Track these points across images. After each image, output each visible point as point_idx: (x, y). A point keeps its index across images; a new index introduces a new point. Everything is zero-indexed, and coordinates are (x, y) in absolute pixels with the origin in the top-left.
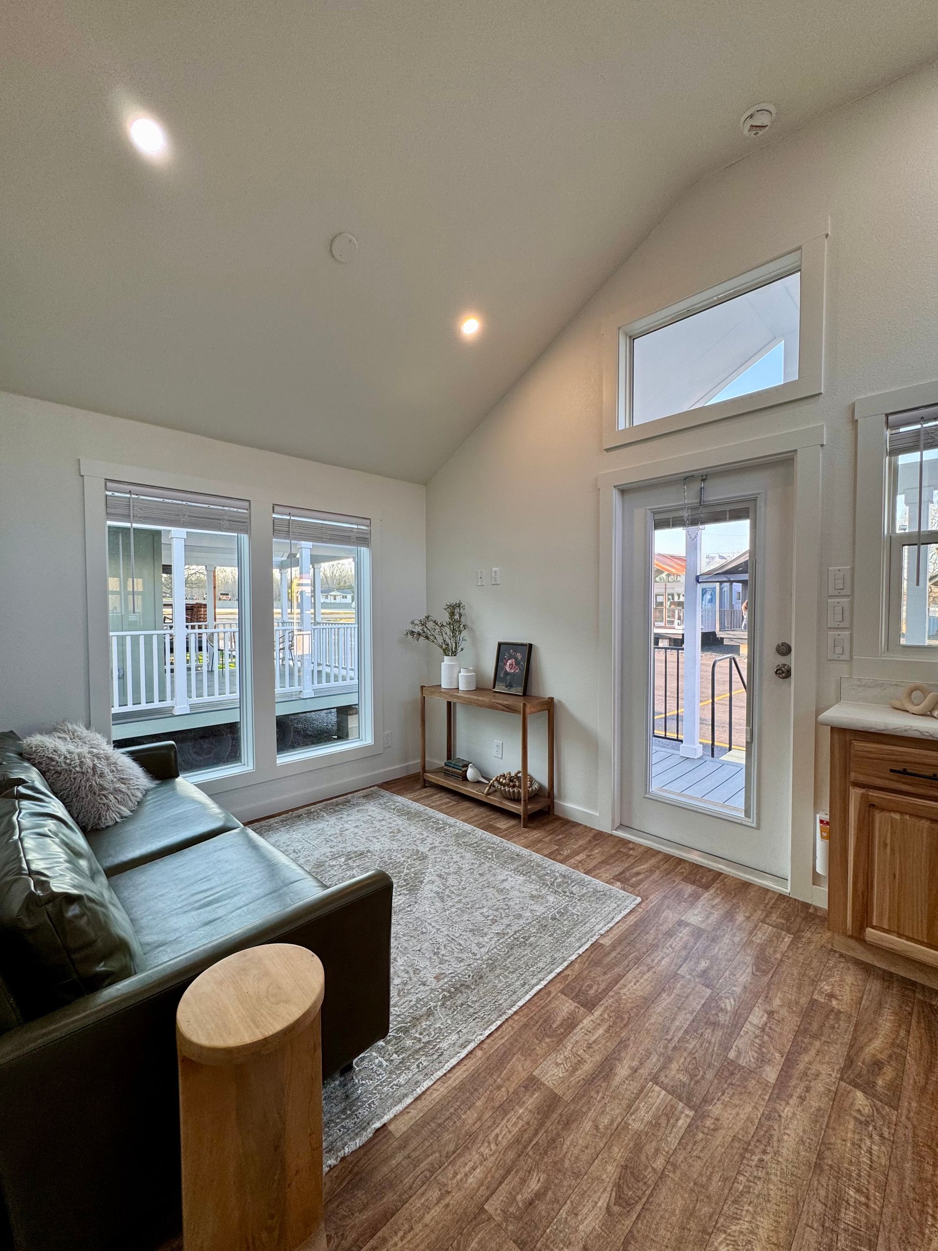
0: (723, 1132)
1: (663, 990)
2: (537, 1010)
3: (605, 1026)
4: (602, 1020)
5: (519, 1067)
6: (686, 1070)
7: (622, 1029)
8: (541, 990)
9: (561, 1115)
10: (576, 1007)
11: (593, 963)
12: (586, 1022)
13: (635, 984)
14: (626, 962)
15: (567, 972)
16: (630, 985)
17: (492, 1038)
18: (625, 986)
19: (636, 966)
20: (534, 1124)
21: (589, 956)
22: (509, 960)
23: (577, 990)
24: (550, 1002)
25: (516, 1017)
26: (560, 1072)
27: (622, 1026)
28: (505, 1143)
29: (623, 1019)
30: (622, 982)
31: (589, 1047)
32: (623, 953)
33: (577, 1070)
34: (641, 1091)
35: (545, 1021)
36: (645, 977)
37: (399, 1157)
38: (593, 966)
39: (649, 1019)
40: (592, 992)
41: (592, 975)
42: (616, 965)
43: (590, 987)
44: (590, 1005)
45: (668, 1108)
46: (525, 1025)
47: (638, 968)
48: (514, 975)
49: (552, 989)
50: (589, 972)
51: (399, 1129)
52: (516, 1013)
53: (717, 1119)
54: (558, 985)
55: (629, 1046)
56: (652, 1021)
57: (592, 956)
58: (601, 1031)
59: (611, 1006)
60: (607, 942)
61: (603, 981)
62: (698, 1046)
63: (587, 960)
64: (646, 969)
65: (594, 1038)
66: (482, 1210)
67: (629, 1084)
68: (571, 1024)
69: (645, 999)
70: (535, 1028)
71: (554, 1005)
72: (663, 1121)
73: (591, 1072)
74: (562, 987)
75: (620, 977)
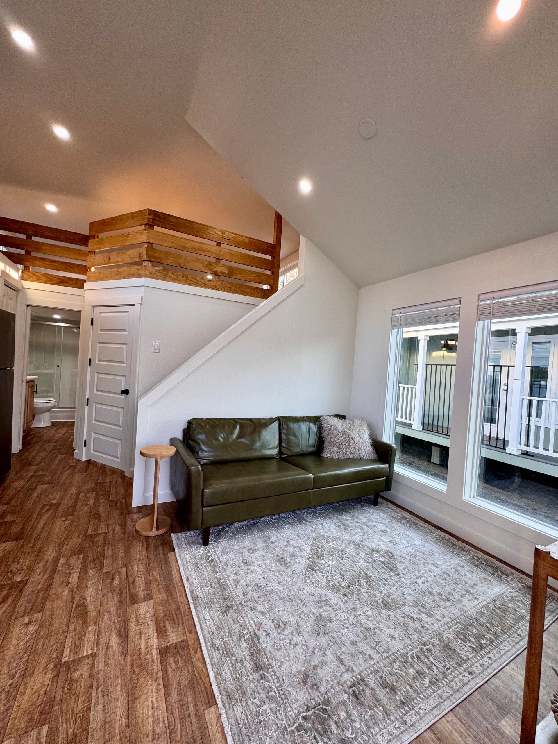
0: (41, 670)
1: (128, 726)
2: (184, 619)
3: (143, 651)
4: (148, 652)
5: (160, 596)
6: (77, 680)
7: (133, 660)
8: (196, 628)
9: (126, 601)
10: (168, 642)
11: (195, 681)
12: (155, 642)
13: (152, 701)
14: (177, 714)
15: (199, 654)
16: (155, 697)
17: (183, 592)
18: (158, 691)
19: (166, 722)
20: (132, 591)
21: (204, 684)
22: (231, 619)
23: (180, 651)
24: (184, 629)
25: (187, 607)
26: (142, 611)
27: (135, 663)
28: (137, 579)
29: (138, 667)
30: (162, 691)
31: (141, 633)
32: (188, 720)
33: (136, 619)
34: (98, 643)
35: (174, 619)
36: (151, 720)
37: (161, 552)
38: (192, 679)
39: (122, 686)
40: (172, 661)
41: (184, 672)
42: (180, 701)
43: (176, 662)
44: (163, 652)
45: (78, 650)
46: (179, 609)
47: (164, 721)
48: (216, 617)
49: (192, 635)
50: (188, 671)
51: (171, 555)
52: (190, 608)
53: (46, 673)
54: (192, 641)
55: (121, 656)
56: (118, 688)
57: (202, 685)
58: (143, 646)
59: (152, 666)
60: (210, 715)
61: (174, 677)
62: (75, 709)
63: (200, 678)
64: (158, 730)
65: (143, 638)
66: (126, 566)
67: (106, 639)
68: (161, 632)
69: (136, 699)
70: (173, 613)
71: (180, 629)
72: (78, 642)
73: (129, 625)
74: (190, 643)
75: (167, 695)
